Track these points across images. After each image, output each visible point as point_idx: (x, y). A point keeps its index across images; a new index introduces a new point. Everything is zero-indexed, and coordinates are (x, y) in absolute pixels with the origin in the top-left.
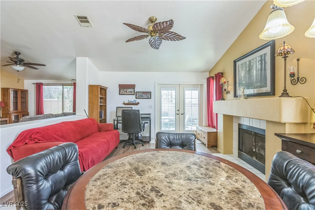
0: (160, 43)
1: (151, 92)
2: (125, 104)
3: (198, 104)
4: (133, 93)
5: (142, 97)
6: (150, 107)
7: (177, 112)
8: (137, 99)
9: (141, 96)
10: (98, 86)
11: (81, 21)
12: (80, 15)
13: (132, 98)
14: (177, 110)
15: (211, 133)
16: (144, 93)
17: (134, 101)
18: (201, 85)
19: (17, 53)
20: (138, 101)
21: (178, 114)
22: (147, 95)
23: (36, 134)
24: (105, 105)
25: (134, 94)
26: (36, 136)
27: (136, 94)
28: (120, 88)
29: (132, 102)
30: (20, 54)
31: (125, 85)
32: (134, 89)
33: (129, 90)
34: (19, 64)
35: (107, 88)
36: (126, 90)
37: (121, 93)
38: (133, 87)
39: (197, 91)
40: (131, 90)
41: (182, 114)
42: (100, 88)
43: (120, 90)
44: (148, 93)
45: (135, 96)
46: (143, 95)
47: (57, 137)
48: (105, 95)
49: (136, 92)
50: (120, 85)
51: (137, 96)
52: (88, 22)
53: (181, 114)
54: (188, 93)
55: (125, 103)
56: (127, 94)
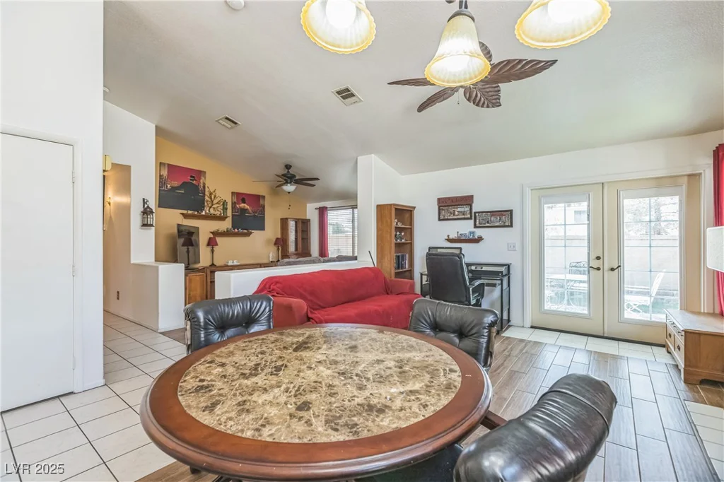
0: (496, 91)
1: (511, 212)
2: (450, 240)
3: (678, 238)
4: (469, 216)
5: (489, 225)
6: (511, 247)
7: (595, 264)
8: (476, 230)
9: (488, 222)
10: (391, 205)
11: (344, 98)
12: (338, 89)
13: (465, 227)
14: (593, 256)
15: (702, 337)
16: (493, 213)
17: (471, 233)
18: (690, 176)
19: (288, 167)
20: (479, 232)
21: (598, 269)
22: (503, 218)
23: (276, 284)
24: (411, 243)
25: (470, 218)
26: (275, 287)
27: (473, 216)
28: (439, 207)
29: (465, 235)
30: (291, 166)
31: (449, 198)
32: (471, 205)
33: (459, 210)
34: (290, 183)
35: (414, 208)
36: (452, 211)
37: (442, 218)
38: (468, 200)
39: (676, 199)
40: (463, 210)
41: (612, 269)
42: (396, 209)
43: (439, 210)
44: (505, 213)
45: (472, 221)
46: (492, 219)
47: (303, 293)
48: (411, 223)
49: (475, 213)
50: (439, 200)
51: (477, 223)
52: (352, 95)
53: (607, 267)
54: (634, 206)
55: (451, 237)
56: (455, 217)
